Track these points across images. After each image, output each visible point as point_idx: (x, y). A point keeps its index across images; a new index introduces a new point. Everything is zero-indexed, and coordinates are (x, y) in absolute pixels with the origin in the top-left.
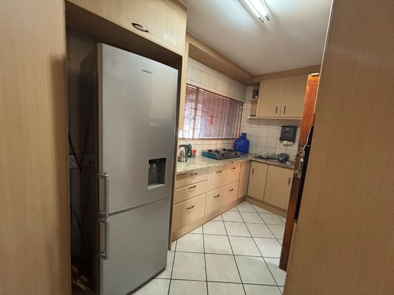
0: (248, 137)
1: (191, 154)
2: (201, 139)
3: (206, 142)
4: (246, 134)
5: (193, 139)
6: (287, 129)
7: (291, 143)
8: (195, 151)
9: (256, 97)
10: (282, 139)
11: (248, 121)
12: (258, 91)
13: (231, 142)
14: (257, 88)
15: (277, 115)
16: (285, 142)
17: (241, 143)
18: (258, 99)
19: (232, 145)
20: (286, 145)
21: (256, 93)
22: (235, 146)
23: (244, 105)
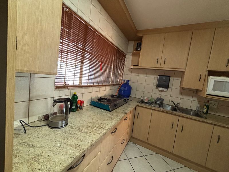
0: (130, 84)
1: (77, 107)
2: (90, 86)
3: (95, 89)
4: (129, 81)
5: (80, 87)
6: (163, 78)
7: (165, 90)
8: (82, 102)
9: (139, 49)
10: (158, 86)
11: (129, 70)
12: (141, 44)
13: (117, 87)
14: (139, 42)
15: (158, 65)
16: (161, 89)
17: (125, 89)
18: (141, 52)
19: (117, 90)
20: (161, 91)
21: (139, 46)
22: (120, 91)
23: (126, 56)
